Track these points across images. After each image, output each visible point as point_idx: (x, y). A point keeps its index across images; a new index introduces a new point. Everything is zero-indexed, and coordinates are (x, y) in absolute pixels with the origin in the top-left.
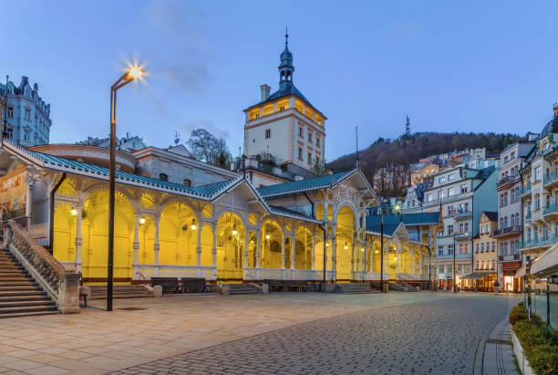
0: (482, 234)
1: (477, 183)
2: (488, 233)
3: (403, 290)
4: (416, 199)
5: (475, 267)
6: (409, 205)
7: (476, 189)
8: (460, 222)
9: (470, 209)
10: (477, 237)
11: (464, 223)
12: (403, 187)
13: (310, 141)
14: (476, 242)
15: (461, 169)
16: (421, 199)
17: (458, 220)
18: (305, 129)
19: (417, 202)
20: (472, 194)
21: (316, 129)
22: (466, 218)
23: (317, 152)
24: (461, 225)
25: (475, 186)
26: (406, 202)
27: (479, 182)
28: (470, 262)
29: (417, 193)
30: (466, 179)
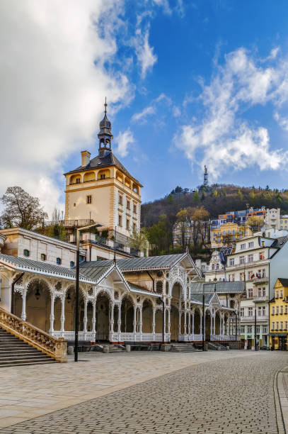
0: (277, 299)
1: (273, 251)
2: (281, 298)
3: (217, 349)
4: (219, 263)
5: (271, 328)
6: (213, 268)
7: (272, 257)
8: (259, 287)
9: (267, 275)
10: (273, 301)
11: (262, 287)
12: (203, 244)
13: (128, 208)
14: (272, 305)
15: (259, 237)
16: (224, 263)
17: (257, 284)
18: (124, 196)
19: (221, 266)
20: (268, 261)
21: (133, 197)
22: (264, 283)
23: (133, 218)
24: (260, 289)
25: (271, 255)
26: (211, 264)
27: (274, 250)
28: (267, 323)
29: (221, 257)
30: (264, 247)
